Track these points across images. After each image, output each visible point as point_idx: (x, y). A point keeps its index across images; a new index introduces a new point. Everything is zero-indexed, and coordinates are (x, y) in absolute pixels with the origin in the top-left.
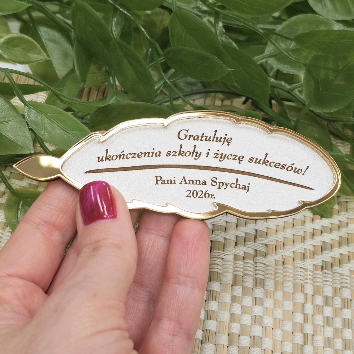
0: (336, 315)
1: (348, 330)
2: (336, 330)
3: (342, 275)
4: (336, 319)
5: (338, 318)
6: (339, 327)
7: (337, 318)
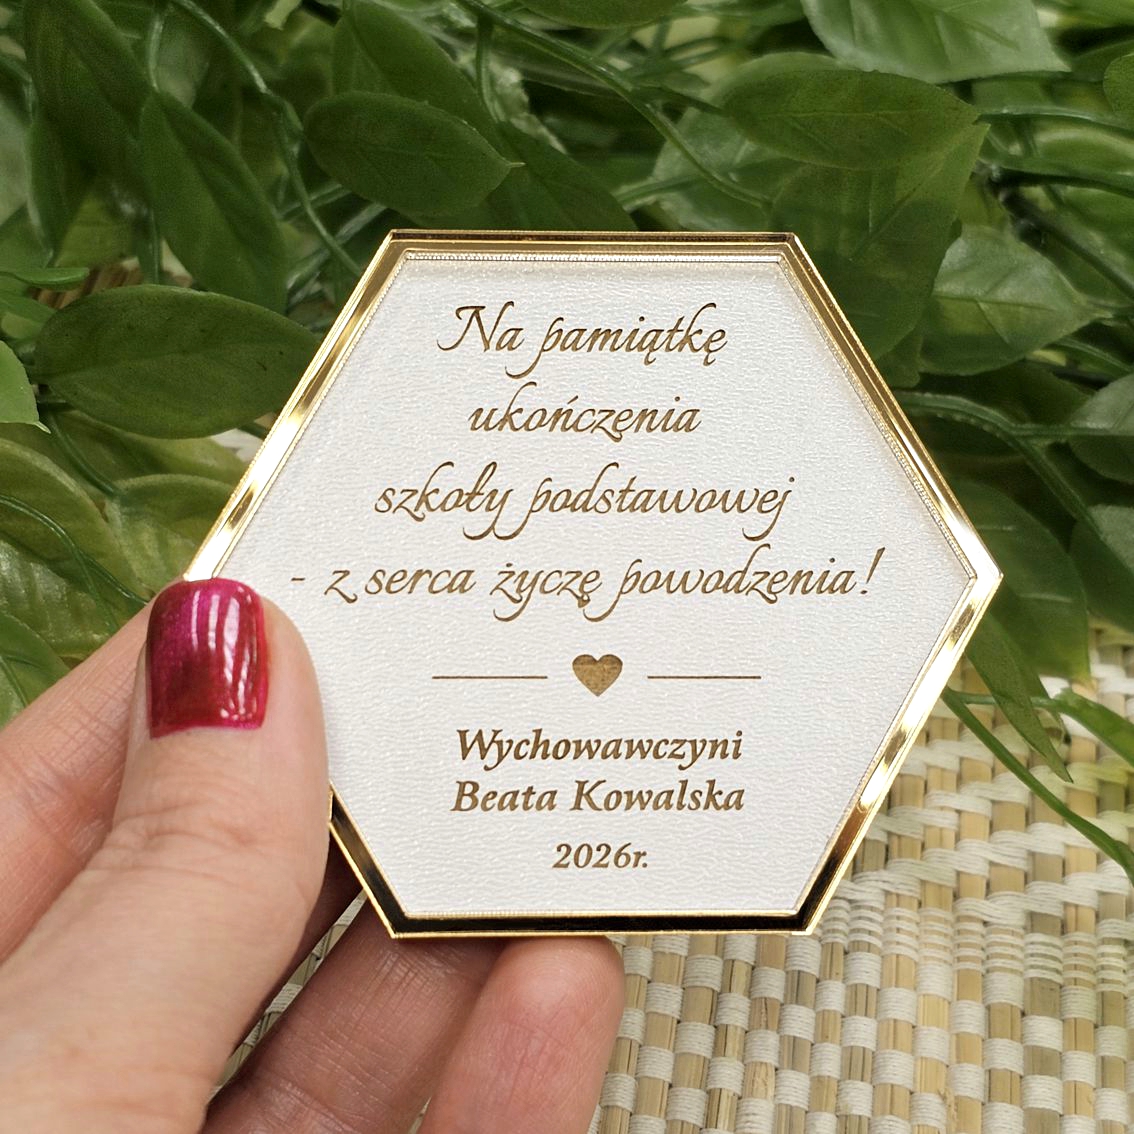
0: (822, 1034)
1: (860, 1084)
2: (818, 1083)
3: (859, 907)
4: (820, 1049)
5: (832, 1045)
6: (828, 1074)
7: (825, 1044)
